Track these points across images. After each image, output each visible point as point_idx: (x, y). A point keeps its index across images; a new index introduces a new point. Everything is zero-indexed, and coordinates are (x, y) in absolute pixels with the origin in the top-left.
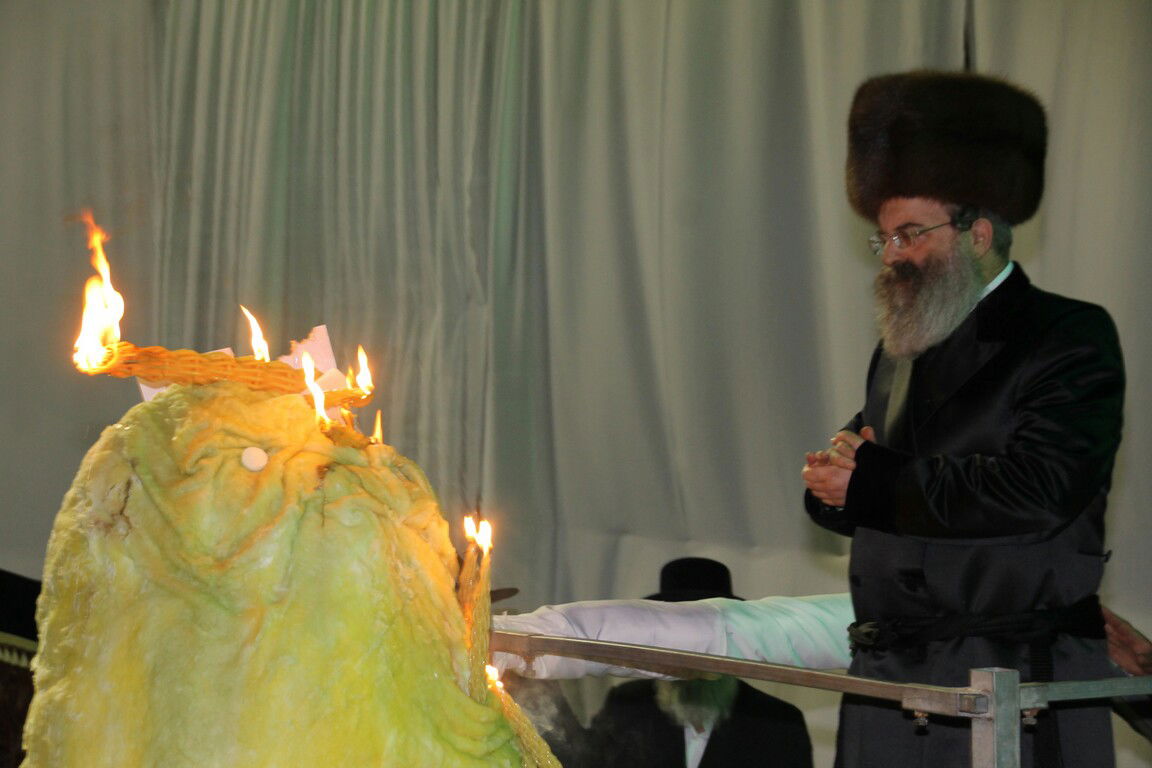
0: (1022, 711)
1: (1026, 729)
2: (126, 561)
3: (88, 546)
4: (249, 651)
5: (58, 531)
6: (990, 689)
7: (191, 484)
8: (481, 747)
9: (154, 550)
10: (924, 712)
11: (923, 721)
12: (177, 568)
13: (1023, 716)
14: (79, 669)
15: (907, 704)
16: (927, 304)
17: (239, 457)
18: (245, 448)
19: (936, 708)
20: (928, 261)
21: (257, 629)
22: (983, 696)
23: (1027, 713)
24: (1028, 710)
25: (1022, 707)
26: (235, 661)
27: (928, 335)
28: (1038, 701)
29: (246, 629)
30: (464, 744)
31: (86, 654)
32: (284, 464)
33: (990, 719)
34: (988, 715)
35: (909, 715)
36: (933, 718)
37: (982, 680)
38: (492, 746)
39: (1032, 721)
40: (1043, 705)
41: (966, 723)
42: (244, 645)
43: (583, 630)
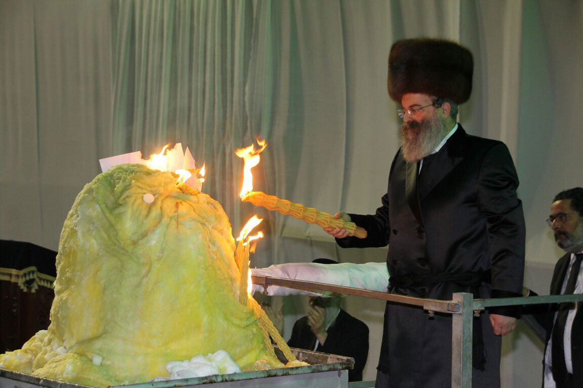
0: (473, 311)
1: (475, 319)
2: (93, 241)
3: (77, 234)
4: (145, 280)
5: (65, 228)
6: (460, 301)
7: (122, 209)
8: (244, 323)
9: (105, 236)
10: (433, 311)
11: (431, 315)
12: (115, 245)
13: (474, 313)
14: (73, 287)
15: (425, 308)
16: (423, 139)
17: (143, 197)
18: (145, 194)
19: (438, 309)
20: (423, 121)
21: (149, 271)
22: (458, 304)
23: (475, 312)
24: (476, 310)
25: (474, 309)
26: (139, 285)
27: (423, 153)
28: (480, 307)
29: (144, 271)
30: (237, 322)
31: (76, 280)
32: (162, 201)
33: (460, 314)
34: (459, 312)
35: (427, 311)
36: (436, 313)
37: (458, 298)
38: (248, 323)
39: (477, 315)
40: (483, 308)
41: (450, 315)
42: (143, 278)
43: (288, 275)
